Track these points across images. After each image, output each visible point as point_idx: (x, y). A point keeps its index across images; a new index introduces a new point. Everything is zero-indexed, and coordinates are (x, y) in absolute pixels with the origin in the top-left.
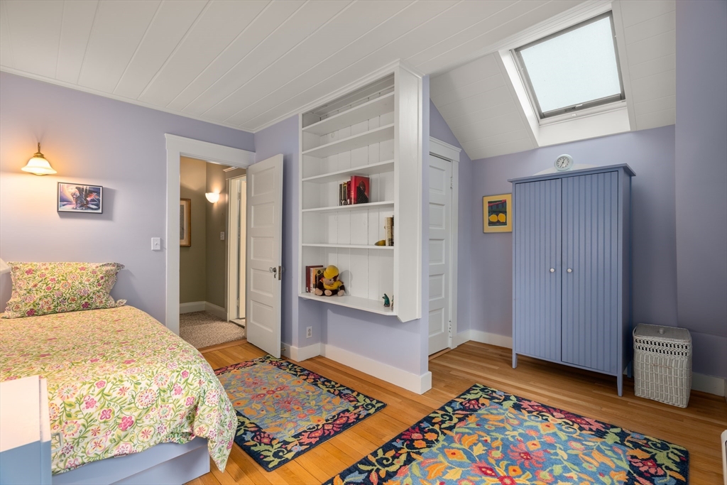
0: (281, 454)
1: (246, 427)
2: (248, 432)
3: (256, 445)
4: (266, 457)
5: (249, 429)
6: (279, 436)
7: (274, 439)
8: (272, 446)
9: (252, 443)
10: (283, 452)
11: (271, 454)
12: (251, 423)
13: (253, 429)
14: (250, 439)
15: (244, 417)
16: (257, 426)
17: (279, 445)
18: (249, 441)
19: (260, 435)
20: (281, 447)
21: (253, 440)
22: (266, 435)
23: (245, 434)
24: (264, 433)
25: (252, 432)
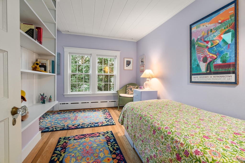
0: (107, 133)
1: (111, 144)
2: (111, 142)
3: (111, 137)
4: (111, 133)
5: (110, 143)
6: (103, 138)
7: (105, 137)
8: (107, 135)
9: (112, 138)
10: (106, 133)
11: (109, 134)
12: (109, 145)
13: (109, 143)
14: (112, 139)
15: (110, 150)
16: (107, 143)
17: (105, 135)
18: (113, 139)
19: (108, 140)
20: (105, 134)
21: (111, 139)
22: (107, 139)
23: (113, 142)
24: (107, 140)
25: (110, 142)
